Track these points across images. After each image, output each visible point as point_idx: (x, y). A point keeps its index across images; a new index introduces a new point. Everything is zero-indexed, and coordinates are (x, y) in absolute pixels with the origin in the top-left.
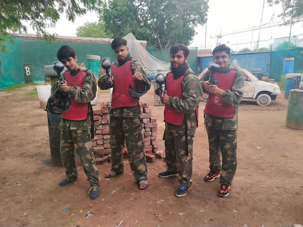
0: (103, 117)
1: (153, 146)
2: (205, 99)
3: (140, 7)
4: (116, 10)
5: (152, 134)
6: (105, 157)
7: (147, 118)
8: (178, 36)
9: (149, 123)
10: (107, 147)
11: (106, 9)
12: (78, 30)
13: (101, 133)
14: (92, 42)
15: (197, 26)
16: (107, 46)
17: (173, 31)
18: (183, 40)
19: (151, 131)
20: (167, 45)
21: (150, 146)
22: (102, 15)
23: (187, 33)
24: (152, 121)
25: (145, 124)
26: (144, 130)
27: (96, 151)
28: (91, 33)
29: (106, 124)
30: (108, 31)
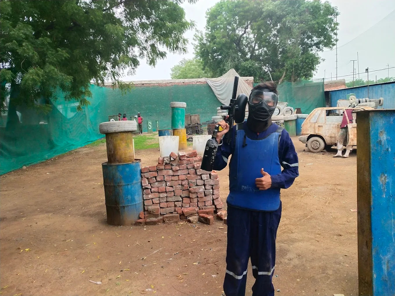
0: (159, 173)
1: (215, 206)
2: (315, 149)
3: (245, 36)
4: (214, 43)
5: (213, 192)
6: (160, 217)
7: (206, 174)
8: (295, 66)
9: (210, 180)
10: (164, 207)
11: (203, 43)
12: (173, 71)
13: (157, 191)
14: (185, 85)
15: (323, 51)
16: (203, 88)
17: (288, 61)
18: (302, 71)
19: (212, 189)
20: (281, 80)
21: (212, 206)
22: (199, 51)
23: (307, 61)
24: (212, 177)
25: (204, 180)
26: (204, 188)
27: (151, 210)
28: (188, 72)
29: (162, 181)
30: (206, 68)
